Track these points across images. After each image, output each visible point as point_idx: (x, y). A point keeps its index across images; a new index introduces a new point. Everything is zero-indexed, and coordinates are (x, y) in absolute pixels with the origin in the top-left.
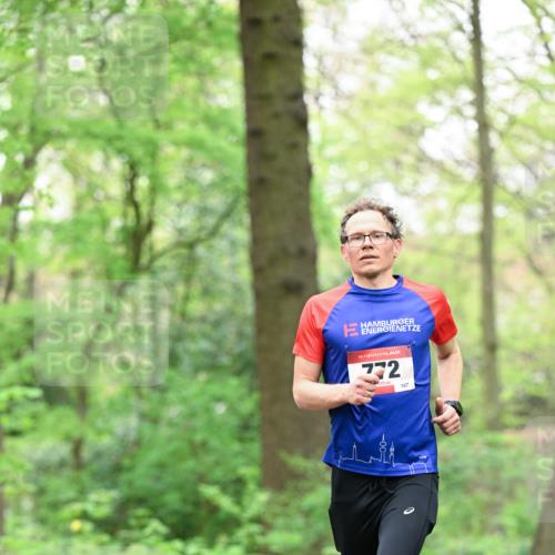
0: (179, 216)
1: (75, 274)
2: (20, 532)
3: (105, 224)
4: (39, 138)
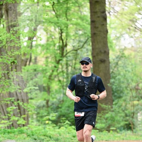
0: (73, 43)
1: (47, 58)
2: (32, 123)
3: (54, 45)
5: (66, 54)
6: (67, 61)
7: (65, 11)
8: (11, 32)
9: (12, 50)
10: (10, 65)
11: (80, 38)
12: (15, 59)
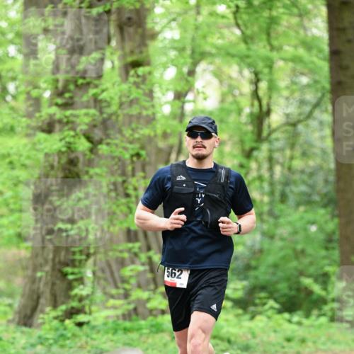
0: (287, 107)
3: (240, 111)
4: (197, 56)
5: (269, 134)
6: (271, 151)
7: (265, 25)
8: (131, 79)
9: (134, 125)
10: (128, 162)
11: (303, 93)
12: (143, 148)
